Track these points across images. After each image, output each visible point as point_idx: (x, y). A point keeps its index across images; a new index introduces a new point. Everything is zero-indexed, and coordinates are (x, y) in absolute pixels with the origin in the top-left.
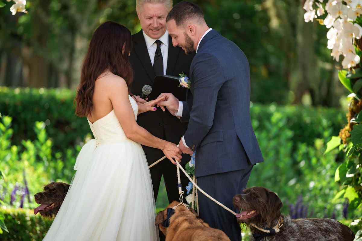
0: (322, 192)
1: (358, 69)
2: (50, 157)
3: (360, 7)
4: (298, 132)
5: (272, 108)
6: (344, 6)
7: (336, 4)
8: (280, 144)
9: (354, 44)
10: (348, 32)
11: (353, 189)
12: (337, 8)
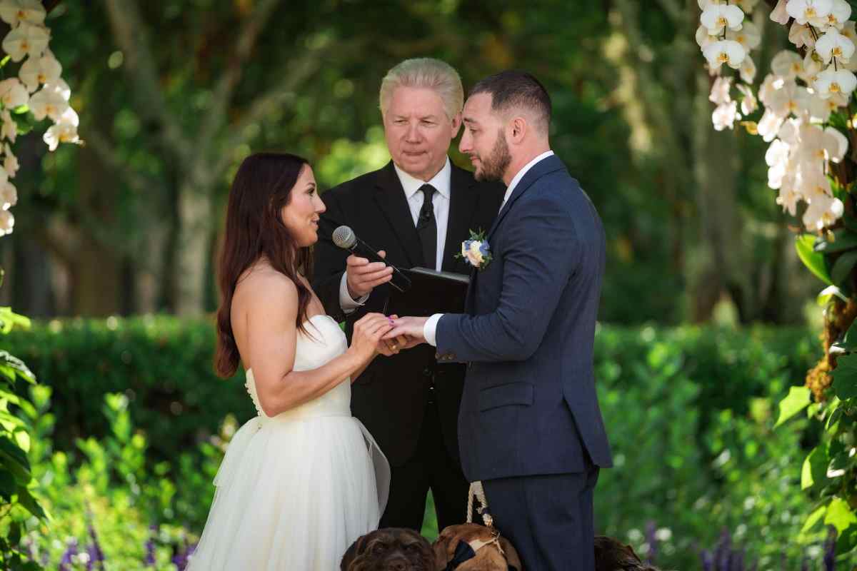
0: (774, 520)
1: (840, 231)
2: (142, 474)
3: (836, 91)
4: (711, 385)
5: (647, 334)
6: (801, 89)
7: (783, 85)
8: (671, 416)
9: (829, 175)
10: (812, 148)
11: (845, 503)
12: (785, 92)
